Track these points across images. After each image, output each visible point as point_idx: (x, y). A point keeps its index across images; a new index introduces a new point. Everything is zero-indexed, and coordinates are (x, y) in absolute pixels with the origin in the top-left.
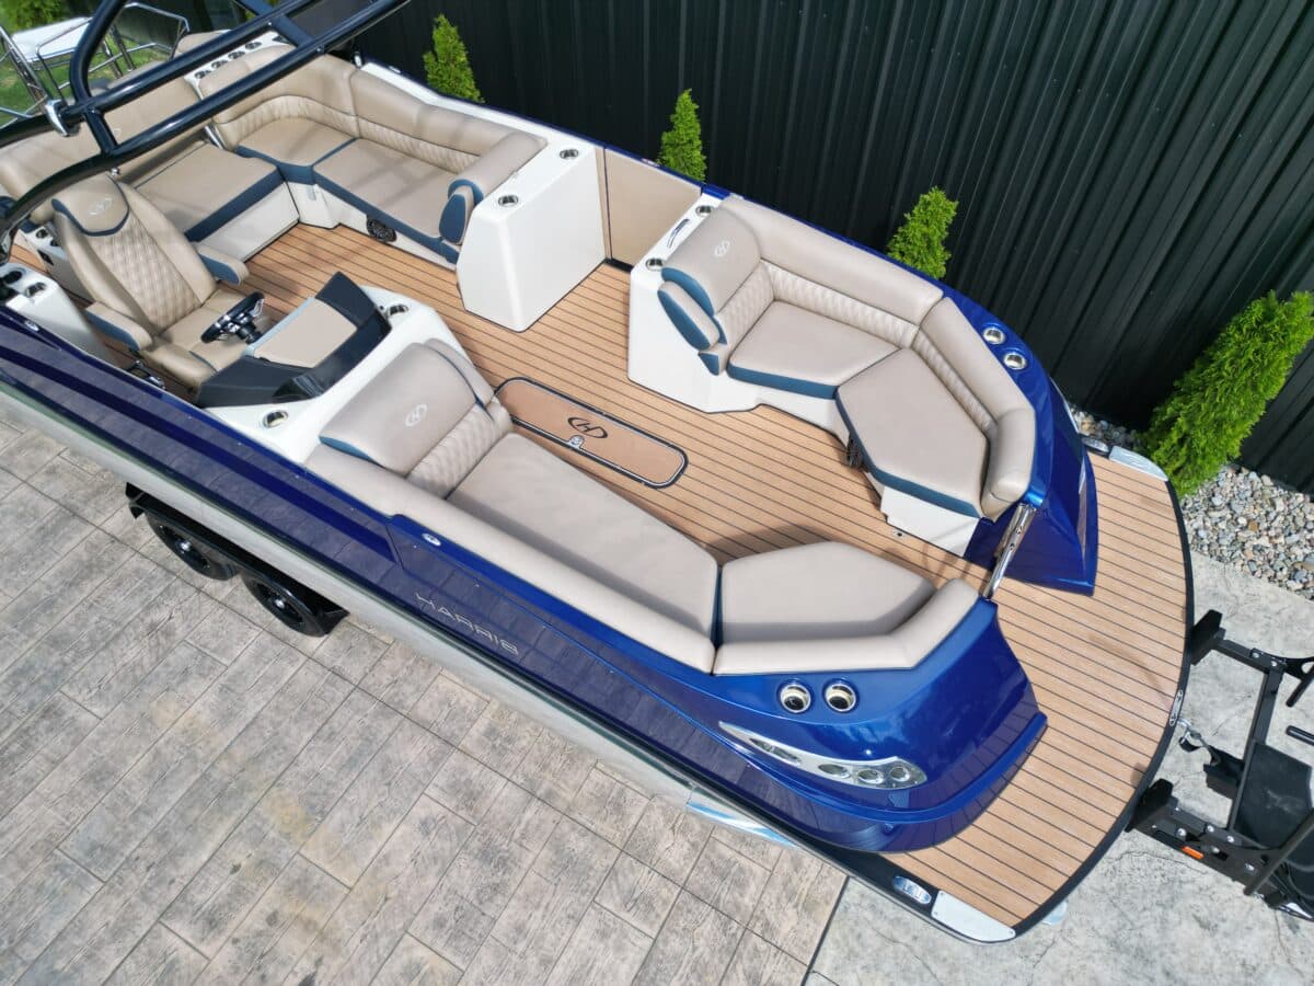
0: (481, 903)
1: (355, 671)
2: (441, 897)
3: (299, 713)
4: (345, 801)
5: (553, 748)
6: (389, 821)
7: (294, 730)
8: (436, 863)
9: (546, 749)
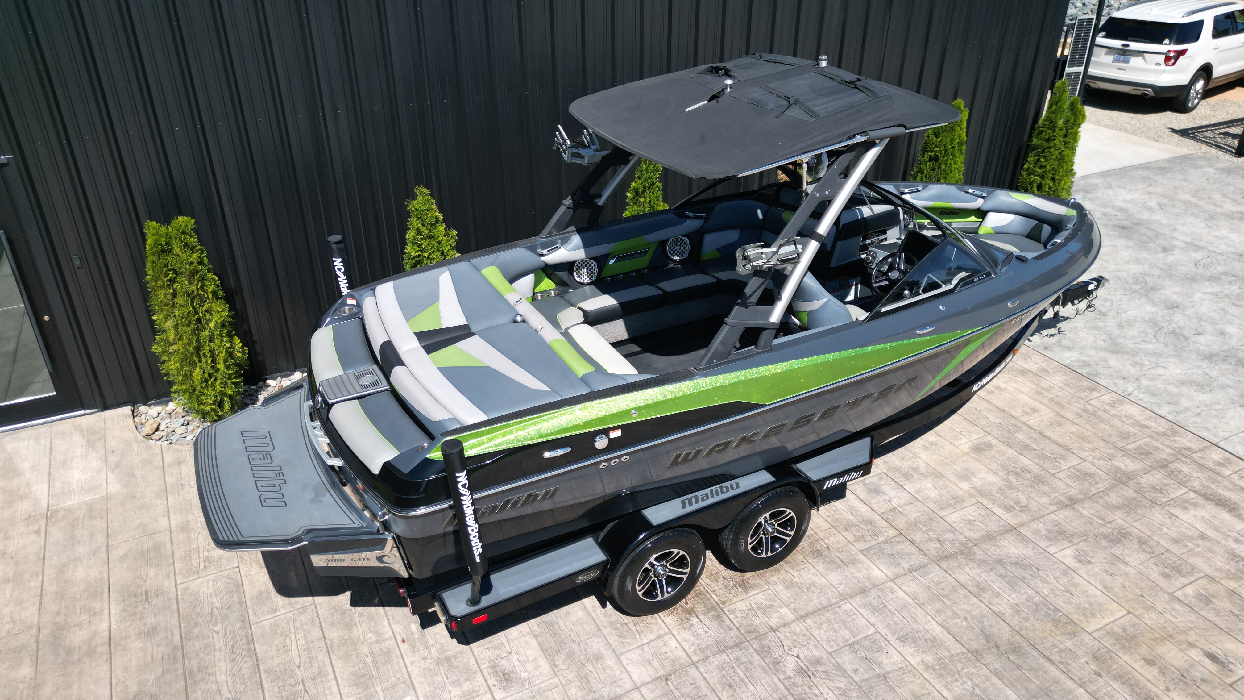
0: (1153, 553)
1: (918, 559)
2: (1145, 570)
3: (949, 599)
4: (1047, 596)
5: (1031, 486)
6: (1073, 578)
7: (965, 606)
8: (1115, 564)
9: (1029, 489)
